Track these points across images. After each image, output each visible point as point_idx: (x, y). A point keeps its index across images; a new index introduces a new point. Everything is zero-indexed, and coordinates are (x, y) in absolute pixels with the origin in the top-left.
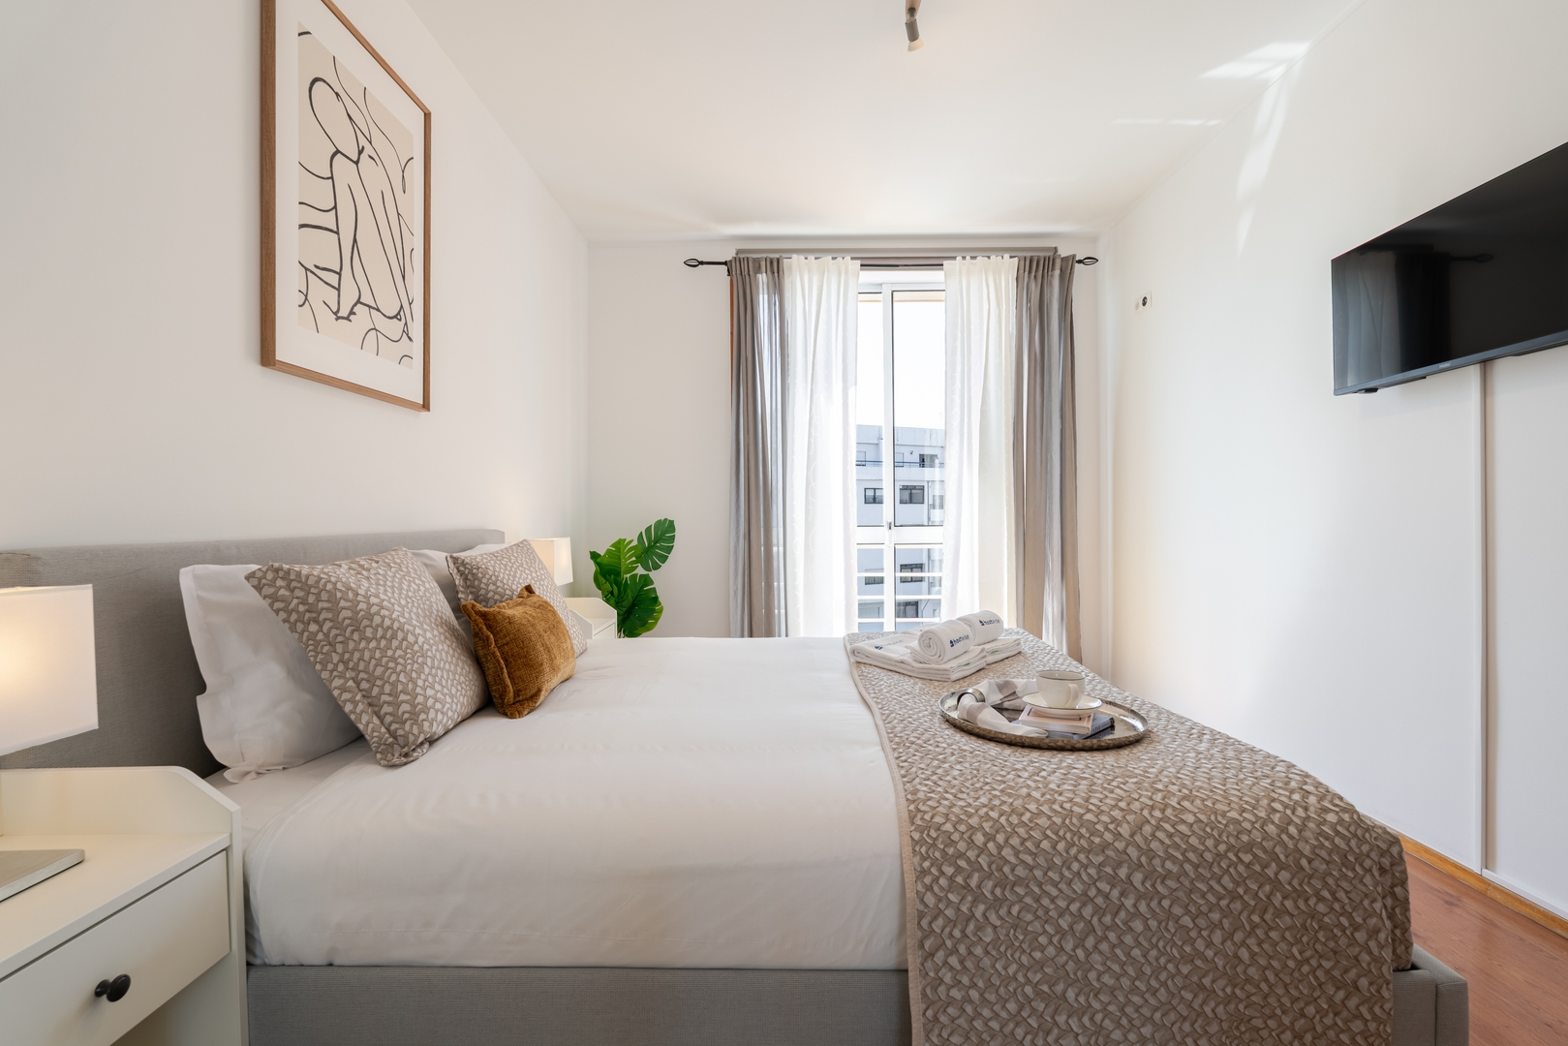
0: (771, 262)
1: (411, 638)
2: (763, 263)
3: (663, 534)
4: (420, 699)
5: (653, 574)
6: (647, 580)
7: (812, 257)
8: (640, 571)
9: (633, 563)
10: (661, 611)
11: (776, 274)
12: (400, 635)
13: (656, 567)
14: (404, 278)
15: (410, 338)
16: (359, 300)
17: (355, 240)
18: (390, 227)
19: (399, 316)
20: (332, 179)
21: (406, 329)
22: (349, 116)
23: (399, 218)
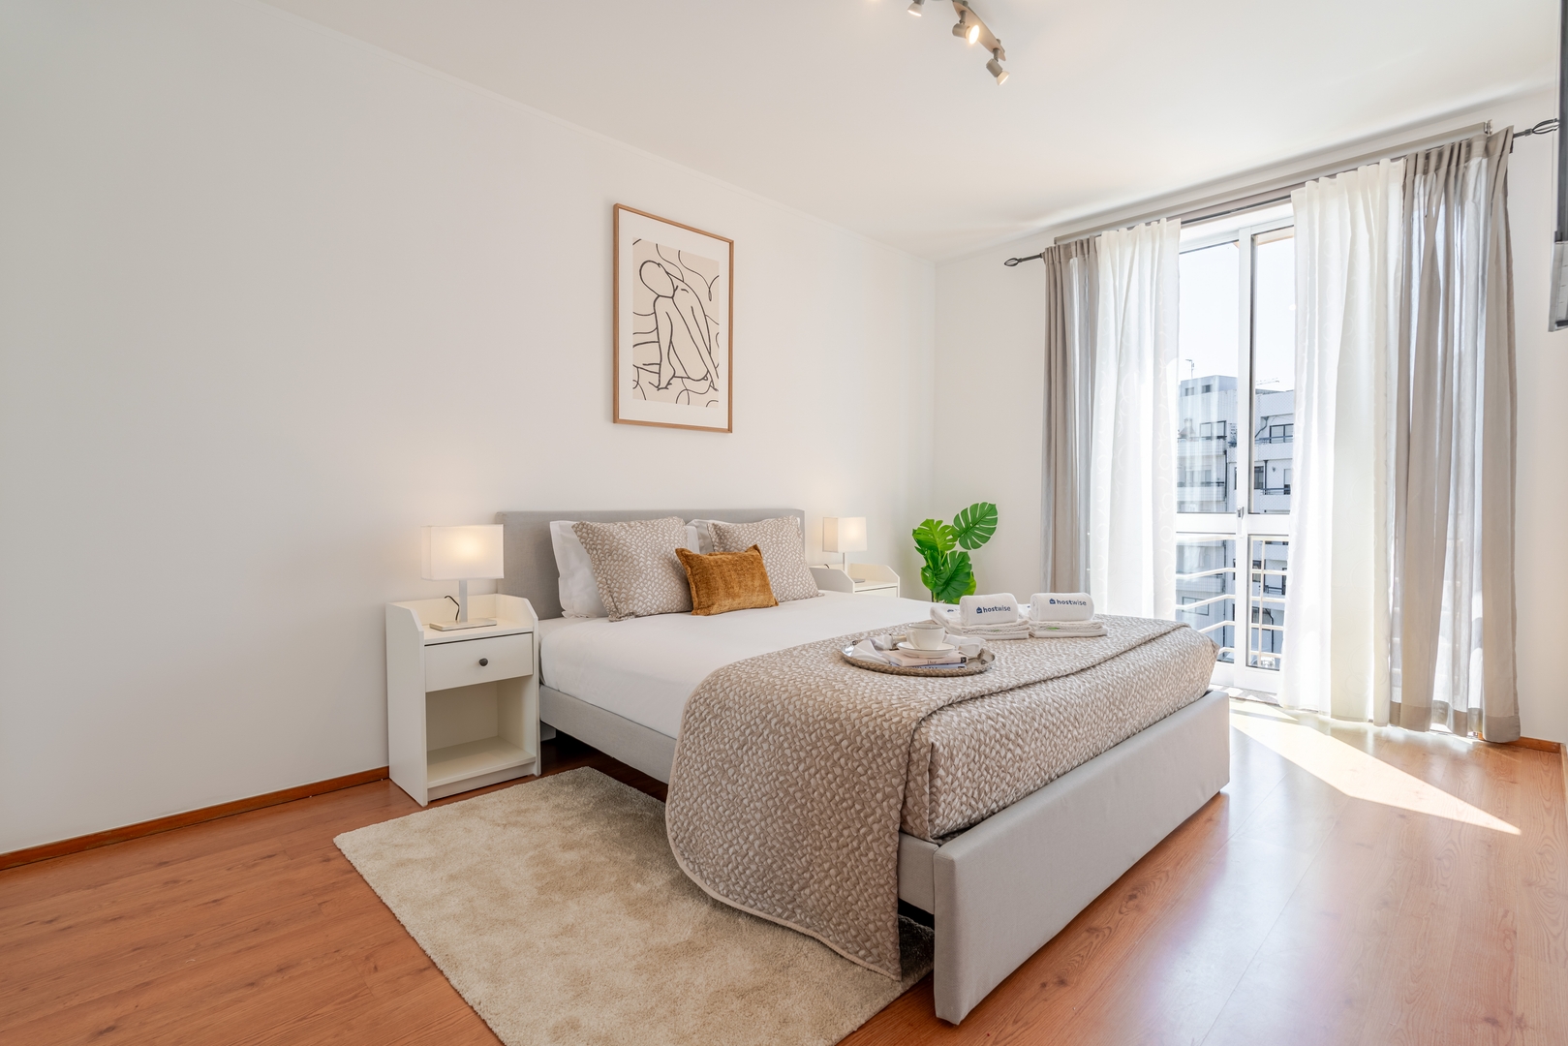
0: (1082, 245)
1: (635, 563)
2: (1073, 248)
3: (983, 516)
4: (632, 593)
5: (971, 553)
6: (964, 557)
7: (1123, 230)
8: (958, 548)
9: (950, 540)
10: (975, 586)
11: (1086, 256)
12: (630, 560)
13: (976, 546)
14: (710, 353)
15: (716, 390)
16: (674, 376)
17: (671, 342)
18: (698, 326)
19: (705, 378)
20: (655, 313)
21: (711, 385)
22: (667, 273)
23: (705, 318)
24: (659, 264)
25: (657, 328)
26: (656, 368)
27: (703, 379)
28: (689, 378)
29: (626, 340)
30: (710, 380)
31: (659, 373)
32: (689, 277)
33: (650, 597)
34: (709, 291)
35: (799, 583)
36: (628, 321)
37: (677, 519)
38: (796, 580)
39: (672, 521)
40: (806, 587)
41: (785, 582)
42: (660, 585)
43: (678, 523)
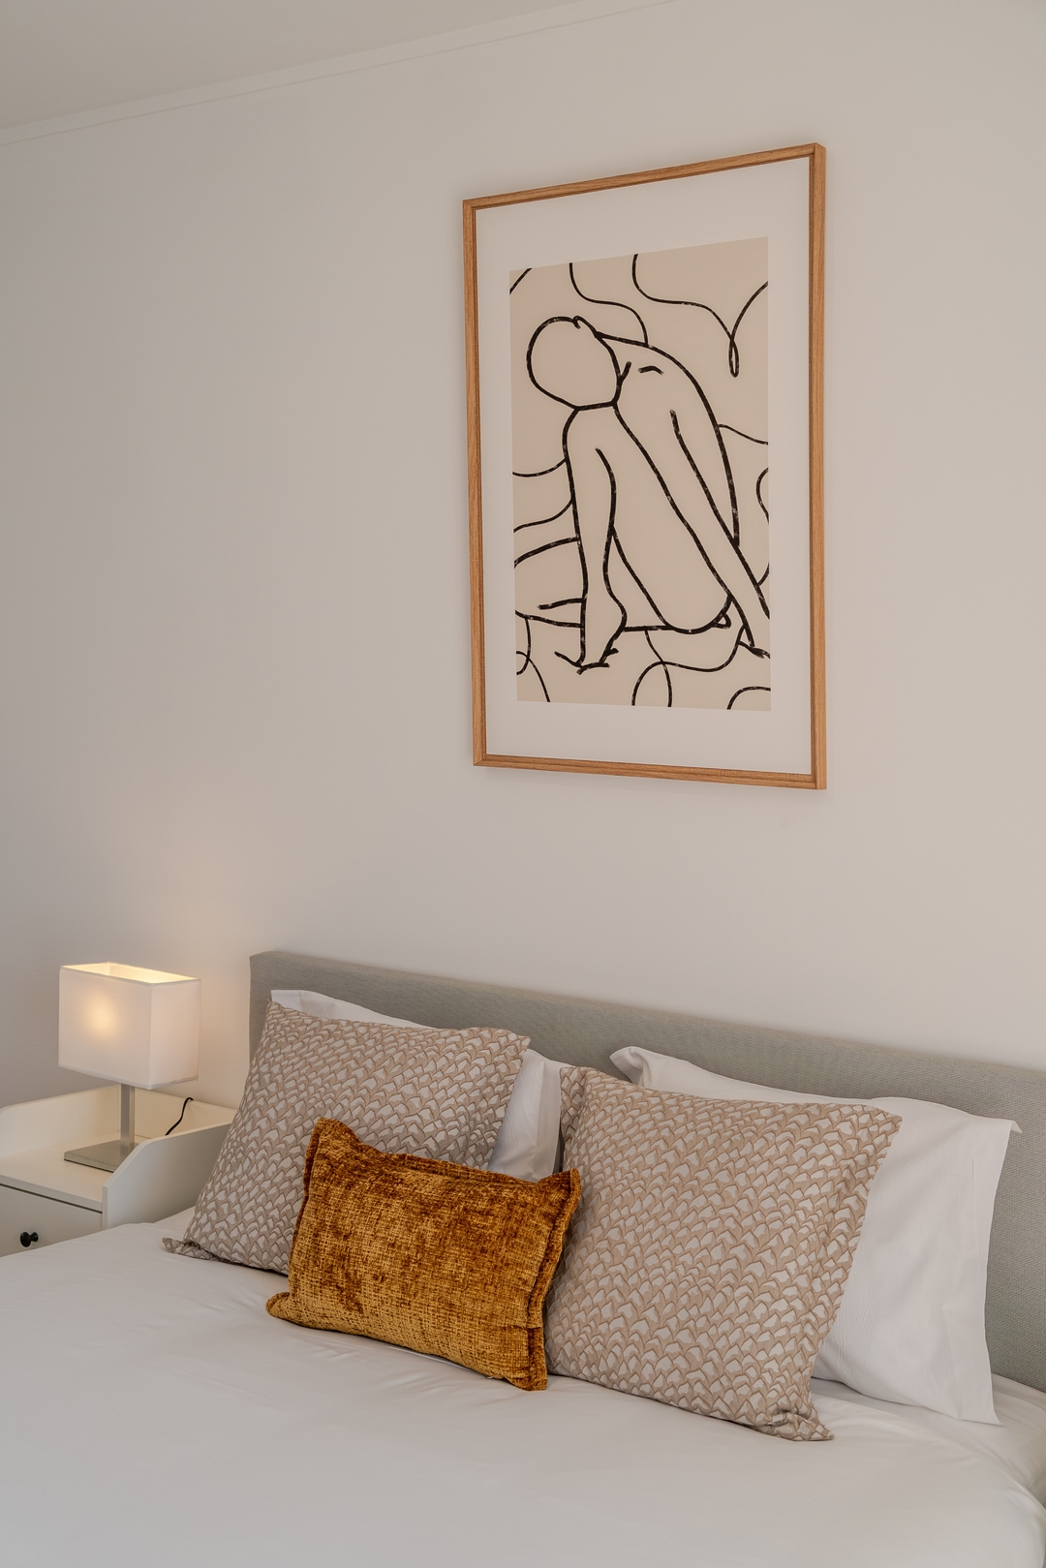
14: (735, 542)
15: (758, 653)
16: (623, 628)
17: (612, 532)
18: (694, 467)
19: (723, 621)
20: (567, 460)
21: (744, 639)
22: (599, 336)
23: (719, 437)
24: (575, 321)
25: (573, 501)
26: (572, 613)
27: (714, 624)
28: (668, 627)
29: (502, 545)
30: (737, 623)
31: (582, 626)
32: (665, 327)
33: (231, 1219)
34: (733, 345)
35: (674, 1349)
36: (503, 503)
37: (513, 1037)
38: (664, 1333)
39: (477, 1042)
40: (698, 1374)
41: (619, 1323)
42: (268, 1199)
43: (494, 1047)
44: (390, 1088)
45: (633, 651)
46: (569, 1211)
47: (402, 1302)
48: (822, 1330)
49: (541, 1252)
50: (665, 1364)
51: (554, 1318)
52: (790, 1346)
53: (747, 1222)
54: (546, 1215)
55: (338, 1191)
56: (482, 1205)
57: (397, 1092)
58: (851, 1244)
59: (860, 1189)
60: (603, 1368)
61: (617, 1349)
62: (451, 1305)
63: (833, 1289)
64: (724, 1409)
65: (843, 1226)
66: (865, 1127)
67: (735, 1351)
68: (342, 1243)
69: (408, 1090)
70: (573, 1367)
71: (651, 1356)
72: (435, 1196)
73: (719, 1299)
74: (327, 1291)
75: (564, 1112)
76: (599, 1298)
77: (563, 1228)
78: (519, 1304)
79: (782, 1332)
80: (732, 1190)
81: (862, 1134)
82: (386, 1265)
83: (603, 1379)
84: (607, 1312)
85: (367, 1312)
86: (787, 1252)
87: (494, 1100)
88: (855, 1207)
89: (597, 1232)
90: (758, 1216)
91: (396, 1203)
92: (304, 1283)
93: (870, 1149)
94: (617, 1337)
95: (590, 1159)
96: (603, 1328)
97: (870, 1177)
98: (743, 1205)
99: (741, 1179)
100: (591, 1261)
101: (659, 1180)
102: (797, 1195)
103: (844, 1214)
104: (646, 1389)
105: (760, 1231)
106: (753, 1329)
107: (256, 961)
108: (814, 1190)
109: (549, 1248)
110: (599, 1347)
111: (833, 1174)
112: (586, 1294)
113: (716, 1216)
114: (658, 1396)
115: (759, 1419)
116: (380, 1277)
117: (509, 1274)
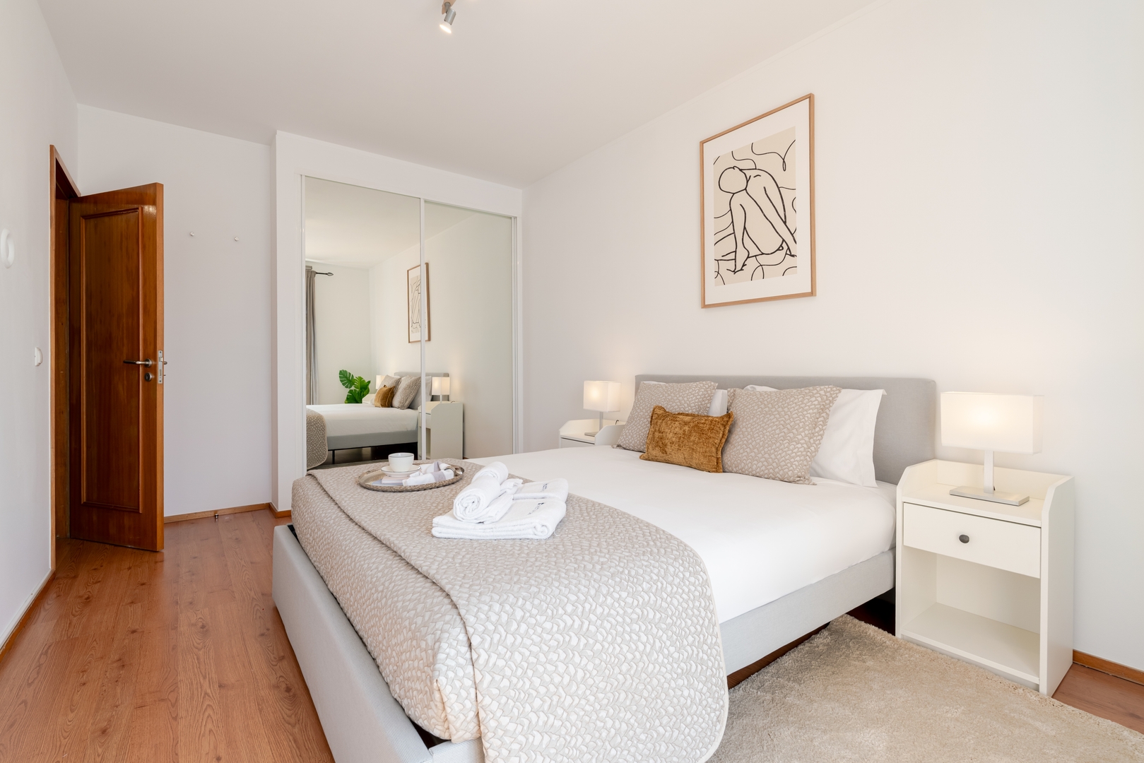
14: (785, 223)
15: (793, 256)
16: (748, 257)
17: (745, 228)
18: (771, 202)
19: (781, 248)
20: (731, 210)
21: (788, 252)
22: (741, 170)
23: (780, 191)
24: (733, 168)
25: (733, 222)
26: (732, 256)
27: (778, 250)
28: (763, 254)
30: (786, 248)
31: (735, 259)
32: (761, 162)
33: (630, 437)
34: (784, 162)
35: (763, 459)
36: (710, 227)
37: (712, 383)
38: (760, 455)
39: (702, 385)
40: (771, 466)
41: (745, 454)
42: (640, 431)
43: (707, 386)
44: (675, 398)
45: (752, 263)
46: (729, 423)
47: (678, 449)
48: (814, 454)
49: (721, 435)
50: (760, 464)
51: (725, 455)
52: (802, 458)
53: (788, 421)
54: (722, 425)
55: (660, 421)
56: (703, 421)
57: (677, 399)
58: (824, 428)
59: (827, 411)
60: (740, 467)
61: (744, 461)
62: (693, 449)
63: (817, 442)
64: (780, 476)
65: (821, 423)
66: (829, 392)
67: (783, 458)
68: (661, 434)
69: (681, 398)
70: (730, 469)
71: (756, 462)
72: (689, 421)
73: (778, 444)
74: (657, 449)
75: (729, 402)
76: (739, 447)
77: (728, 428)
78: (714, 450)
79: (800, 453)
80: (783, 413)
81: (828, 394)
82: (674, 439)
83: (740, 471)
84: (741, 451)
85: (668, 453)
86: (801, 430)
87: (707, 402)
88: (825, 416)
89: (739, 430)
90: (791, 420)
91: (677, 423)
92: (650, 447)
93: (831, 399)
94: (745, 458)
95: (737, 411)
96: (740, 456)
97: (830, 406)
98: (787, 417)
99: (786, 409)
100: (737, 438)
101: (759, 413)
102: (805, 413)
103: (822, 419)
104: (754, 472)
105: (792, 424)
106: (790, 452)
107: (637, 377)
108: (811, 411)
109: (723, 434)
110: (739, 461)
111: (818, 406)
112: (735, 447)
113: (777, 420)
114: (758, 475)
115: (791, 479)
116: (673, 443)
117: (711, 440)
